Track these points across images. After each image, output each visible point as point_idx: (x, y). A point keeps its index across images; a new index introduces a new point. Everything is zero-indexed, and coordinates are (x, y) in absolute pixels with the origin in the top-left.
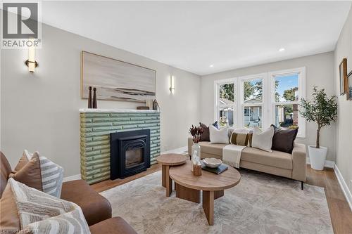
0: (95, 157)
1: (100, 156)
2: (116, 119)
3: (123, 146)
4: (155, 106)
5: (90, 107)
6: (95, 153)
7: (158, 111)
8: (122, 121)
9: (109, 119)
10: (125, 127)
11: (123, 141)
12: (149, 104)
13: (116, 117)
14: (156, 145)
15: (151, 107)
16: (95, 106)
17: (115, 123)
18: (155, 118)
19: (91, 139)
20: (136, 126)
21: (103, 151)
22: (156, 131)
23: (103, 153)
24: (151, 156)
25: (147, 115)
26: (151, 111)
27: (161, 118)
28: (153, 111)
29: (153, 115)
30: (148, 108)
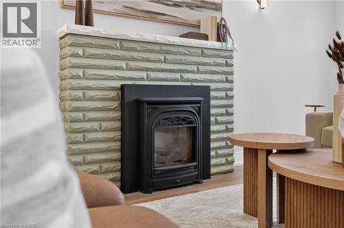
0: (90, 136)
1: (100, 135)
2: (135, 55)
3: (149, 114)
4: (221, 33)
5: (79, 21)
6: (88, 125)
7: (229, 45)
8: (148, 60)
9: (119, 53)
10: (152, 75)
11: (149, 103)
12: (208, 28)
13: (135, 50)
14: (223, 127)
15: (212, 34)
16: (89, 22)
17: (133, 64)
18: (222, 61)
19: (80, 93)
20: (178, 76)
21: (105, 125)
22: (223, 94)
23: (106, 130)
24: (213, 153)
25: (203, 52)
26: (212, 43)
27: (235, 61)
28: (218, 45)
29: (217, 53)
30: (206, 37)
